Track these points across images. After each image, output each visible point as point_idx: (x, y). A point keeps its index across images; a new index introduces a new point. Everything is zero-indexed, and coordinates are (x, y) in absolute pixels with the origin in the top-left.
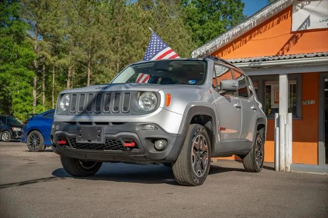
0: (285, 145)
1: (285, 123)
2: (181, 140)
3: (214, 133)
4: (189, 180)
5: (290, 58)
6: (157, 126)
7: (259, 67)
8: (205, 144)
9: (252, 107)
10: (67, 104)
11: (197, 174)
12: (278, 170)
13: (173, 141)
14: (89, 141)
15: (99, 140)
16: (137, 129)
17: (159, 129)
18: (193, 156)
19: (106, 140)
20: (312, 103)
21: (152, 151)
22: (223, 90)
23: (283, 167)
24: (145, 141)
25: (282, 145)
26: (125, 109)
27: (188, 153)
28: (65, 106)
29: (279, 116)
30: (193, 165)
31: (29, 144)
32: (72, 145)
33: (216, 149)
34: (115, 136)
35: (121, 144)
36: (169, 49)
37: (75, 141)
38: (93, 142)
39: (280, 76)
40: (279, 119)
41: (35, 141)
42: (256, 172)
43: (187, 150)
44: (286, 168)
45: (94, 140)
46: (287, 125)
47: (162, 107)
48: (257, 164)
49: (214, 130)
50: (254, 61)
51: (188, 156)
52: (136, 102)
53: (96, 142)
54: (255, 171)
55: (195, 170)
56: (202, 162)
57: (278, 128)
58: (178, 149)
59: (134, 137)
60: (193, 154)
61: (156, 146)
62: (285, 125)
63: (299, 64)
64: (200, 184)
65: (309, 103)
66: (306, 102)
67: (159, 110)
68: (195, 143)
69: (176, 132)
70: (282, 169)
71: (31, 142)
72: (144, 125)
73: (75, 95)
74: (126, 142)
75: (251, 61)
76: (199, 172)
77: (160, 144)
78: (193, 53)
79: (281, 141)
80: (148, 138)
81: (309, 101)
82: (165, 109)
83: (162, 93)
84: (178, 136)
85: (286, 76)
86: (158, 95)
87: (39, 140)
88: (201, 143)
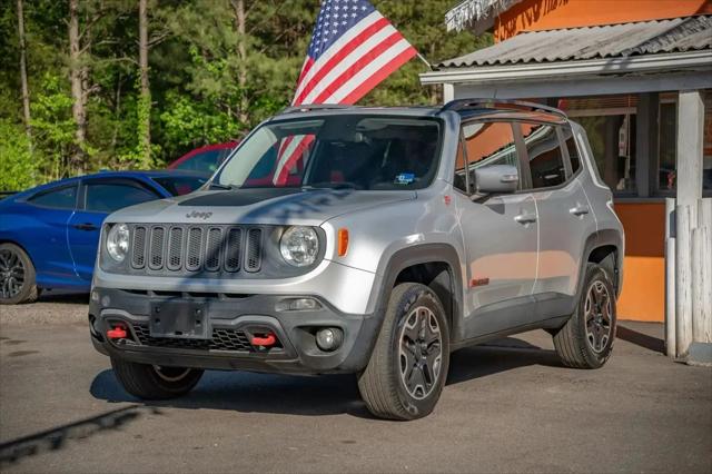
0: (692, 286)
1: (694, 225)
2: (373, 325)
4: (395, 410)
6: (321, 301)
8: (433, 323)
9: (574, 210)
10: (124, 245)
11: (413, 395)
12: (674, 353)
13: (354, 331)
14: (178, 333)
15: (199, 331)
16: (278, 310)
17: (326, 308)
18: (402, 356)
19: (214, 331)
21: (312, 352)
22: (481, 191)
23: (687, 344)
24: (294, 333)
25: (685, 286)
26: (252, 263)
27: (389, 353)
28: (120, 250)
29: (676, 207)
30: (403, 376)
32: (141, 339)
33: (462, 332)
34: (233, 323)
35: (246, 340)
36: (376, 16)
37: (148, 332)
38: (186, 336)
39: (680, 95)
40: (675, 215)
41: (8, 274)
42: (589, 368)
43: (387, 347)
45: (188, 331)
46: (698, 232)
47: (331, 258)
48: (592, 347)
49: (456, 291)
50: (610, 56)
51: (390, 359)
52: (276, 250)
53: (193, 336)
54: (587, 367)
55: (409, 386)
56: (425, 366)
57: (673, 240)
58: (368, 346)
59: (274, 327)
60: (401, 352)
61: (319, 343)
62: (693, 232)
64: (423, 414)
67: (324, 265)
68: (408, 329)
69: (362, 310)
70: (683, 350)
72: (292, 299)
73: (140, 228)
74: (256, 335)
75: (598, 55)
76: (419, 389)
77: (328, 337)
78: (450, 15)
79: (681, 276)
80: (301, 327)
82: (337, 263)
83: (329, 229)
84: (365, 319)
85: (697, 94)
86: (321, 234)
87: (22, 272)
88: (424, 325)
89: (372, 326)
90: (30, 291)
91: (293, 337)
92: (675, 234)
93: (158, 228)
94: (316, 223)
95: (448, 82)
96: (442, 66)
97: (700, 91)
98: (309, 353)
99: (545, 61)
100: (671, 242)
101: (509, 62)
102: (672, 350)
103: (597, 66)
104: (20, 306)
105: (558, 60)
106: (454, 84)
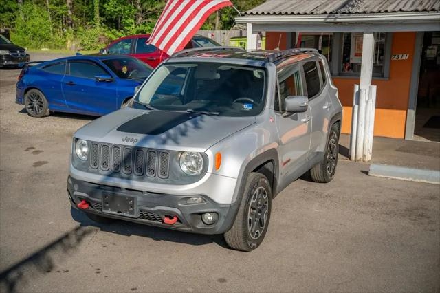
0: (365, 128)
1: (367, 99)
3: (276, 176)
5: (380, 12)
6: (205, 197)
7: (337, 23)
8: (265, 193)
9: (325, 107)
10: (85, 150)
11: (254, 238)
12: (353, 159)
13: (224, 213)
14: (119, 212)
15: (132, 212)
16: (180, 204)
17: (209, 202)
18: (250, 220)
19: (141, 211)
20: (404, 58)
21: (200, 226)
23: (360, 155)
24: (190, 217)
25: (361, 128)
26: (163, 173)
29: (359, 90)
30: (250, 230)
31: (29, 106)
32: (97, 209)
34: (152, 209)
35: (160, 217)
38: (124, 214)
39: (364, 35)
40: (359, 94)
41: (36, 103)
42: (326, 182)
43: (242, 216)
44: (364, 156)
45: (126, 212)
46: (369, 103)
47: (211, 172)
48: (328, 172)
49: (276, 172)
50: (331, 13)
51: (243, 224)
52: (177, 164)
53: (128, 215)
55: (252, 234)
56: (260, 219)
59: (176, 213)
60: (249, 217)
62: (367, 102)
63: (392, 21)
64: (258, 245)
65: (400, 58)
66: (397, 56)
67: (207, 176)
70: (358, 158)
71: (31, 104)
72: (187, 198)
73: (95, 144)
74: (166, 216)
75: (325, 13)
76: (258, 233)
77: (209, 217)
79: (360, 123)
80: (193, 214)
81: (401, 55)
82: (215, 174)
83: (210, 153)
84: (231, 206)
85: (372, 35)
86: (205, 156)
87: (42, 103)
88: (260, 197)
89: (234, 209)
90: (46, 112)
91: (189, 219)
92: (358, 103)
93: (105, 145)
94: (202, 150)
95: (249, 22)
96: (246, 13)
97: (374, 33)
98: (198, 226)
99: (299, 14)
100: (357, 106)
101: (280, 14)
102: (353, 157)
103: (321, 19)
104: (41, 119)
105: (305, 14)
106: (253, 24)
